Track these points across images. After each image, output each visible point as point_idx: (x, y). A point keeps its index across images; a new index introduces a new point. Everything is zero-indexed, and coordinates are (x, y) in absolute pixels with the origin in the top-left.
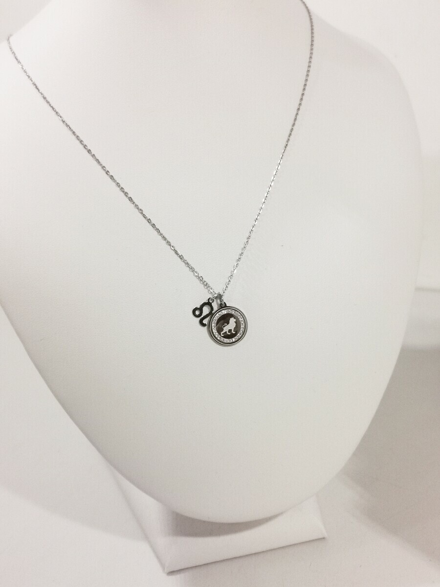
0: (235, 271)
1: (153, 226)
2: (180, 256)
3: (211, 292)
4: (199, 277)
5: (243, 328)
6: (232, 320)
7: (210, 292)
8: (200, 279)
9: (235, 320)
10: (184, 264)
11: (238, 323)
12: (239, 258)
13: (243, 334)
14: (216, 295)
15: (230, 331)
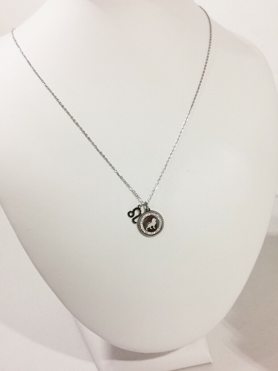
0: (157, 187)
5: (161, 225)
6: (154, 220)
7: (139, 201)
8: (133, 192)
9: (156, 220)
10: (123, 182)
13: (161, 229)
14: (143, 203)
15: (152, 227)
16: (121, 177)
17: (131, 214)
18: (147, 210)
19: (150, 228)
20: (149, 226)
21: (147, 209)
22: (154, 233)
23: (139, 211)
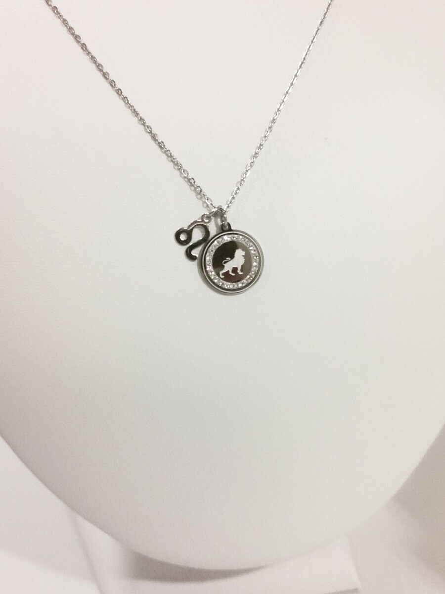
0: (248, 173)
1: (119, 92)
2: (159, 143)
3: (208, 206)
4: (189, 180)
5: (256, 266)
6: (239, 254)
7: (205, 205)
8: (191, 182)
9: (244, 253)
10: (165, 157)
11: (248, 257)
12: (256, 153)
13: (255, 277)
14: (214, 210)
15: (235, 270)
16: (161, 145)
17: (182, 236)
18: (225, 229)
19: (231, 273)
20: (228, 266)
21: (223, 226)
22: (240, 285)
23: (203, 230)
